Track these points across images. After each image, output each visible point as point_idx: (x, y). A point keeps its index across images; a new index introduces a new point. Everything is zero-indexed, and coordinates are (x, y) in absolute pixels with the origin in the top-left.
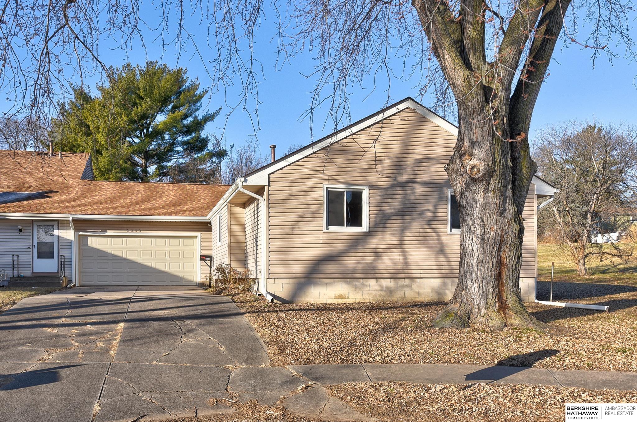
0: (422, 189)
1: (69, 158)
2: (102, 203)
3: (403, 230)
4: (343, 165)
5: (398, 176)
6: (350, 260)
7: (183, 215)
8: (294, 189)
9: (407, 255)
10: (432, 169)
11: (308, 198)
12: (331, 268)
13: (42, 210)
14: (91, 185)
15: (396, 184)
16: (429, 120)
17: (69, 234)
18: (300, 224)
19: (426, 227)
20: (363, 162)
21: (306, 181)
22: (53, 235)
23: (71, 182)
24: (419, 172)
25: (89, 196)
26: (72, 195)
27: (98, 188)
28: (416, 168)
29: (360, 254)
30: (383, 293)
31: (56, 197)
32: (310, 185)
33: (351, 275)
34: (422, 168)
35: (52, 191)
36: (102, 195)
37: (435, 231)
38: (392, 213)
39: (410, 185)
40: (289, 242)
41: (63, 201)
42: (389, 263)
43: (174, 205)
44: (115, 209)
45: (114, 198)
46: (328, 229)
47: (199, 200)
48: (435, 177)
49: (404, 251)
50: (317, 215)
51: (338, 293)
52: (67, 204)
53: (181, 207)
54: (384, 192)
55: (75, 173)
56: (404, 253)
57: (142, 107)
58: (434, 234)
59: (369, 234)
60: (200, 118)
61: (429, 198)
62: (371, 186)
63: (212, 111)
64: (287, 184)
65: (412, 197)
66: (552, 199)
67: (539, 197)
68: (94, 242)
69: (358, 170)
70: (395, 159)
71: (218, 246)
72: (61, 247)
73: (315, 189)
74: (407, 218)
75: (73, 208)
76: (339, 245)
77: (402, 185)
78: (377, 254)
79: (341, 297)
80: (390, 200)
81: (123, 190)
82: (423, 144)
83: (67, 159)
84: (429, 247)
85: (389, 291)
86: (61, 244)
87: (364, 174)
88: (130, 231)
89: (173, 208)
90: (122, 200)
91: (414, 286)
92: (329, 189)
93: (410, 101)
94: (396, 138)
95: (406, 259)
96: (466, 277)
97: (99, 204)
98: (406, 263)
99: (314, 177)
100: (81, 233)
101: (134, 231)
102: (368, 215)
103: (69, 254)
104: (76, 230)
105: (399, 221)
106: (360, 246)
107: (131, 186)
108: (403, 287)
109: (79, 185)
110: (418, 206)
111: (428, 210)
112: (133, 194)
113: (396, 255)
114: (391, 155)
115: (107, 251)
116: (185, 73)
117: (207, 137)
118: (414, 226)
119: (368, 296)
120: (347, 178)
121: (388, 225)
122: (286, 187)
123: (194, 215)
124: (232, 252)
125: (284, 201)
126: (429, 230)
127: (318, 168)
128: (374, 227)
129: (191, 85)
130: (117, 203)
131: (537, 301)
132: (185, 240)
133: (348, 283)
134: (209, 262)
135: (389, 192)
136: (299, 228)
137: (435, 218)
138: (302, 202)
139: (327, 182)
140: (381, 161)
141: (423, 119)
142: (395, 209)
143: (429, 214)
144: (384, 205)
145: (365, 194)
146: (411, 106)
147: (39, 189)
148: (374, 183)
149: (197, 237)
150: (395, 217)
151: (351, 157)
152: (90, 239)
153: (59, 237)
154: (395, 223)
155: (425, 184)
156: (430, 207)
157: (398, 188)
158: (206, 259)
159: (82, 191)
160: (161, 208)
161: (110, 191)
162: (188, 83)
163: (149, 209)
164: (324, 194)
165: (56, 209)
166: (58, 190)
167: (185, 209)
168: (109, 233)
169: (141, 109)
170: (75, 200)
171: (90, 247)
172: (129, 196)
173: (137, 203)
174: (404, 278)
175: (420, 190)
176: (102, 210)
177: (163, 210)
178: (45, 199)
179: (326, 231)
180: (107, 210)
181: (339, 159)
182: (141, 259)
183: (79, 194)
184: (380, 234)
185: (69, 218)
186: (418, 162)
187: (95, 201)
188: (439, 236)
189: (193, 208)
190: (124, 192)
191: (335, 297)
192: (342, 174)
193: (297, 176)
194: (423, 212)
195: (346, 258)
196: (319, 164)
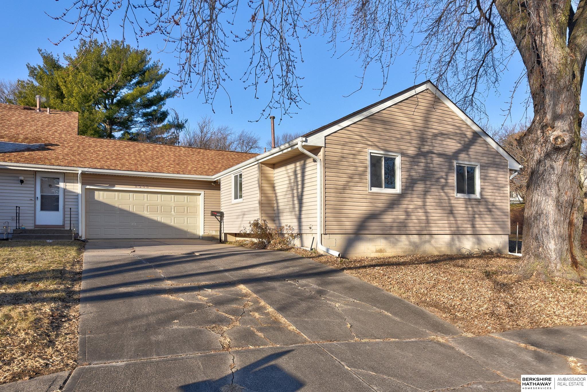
0: (438, 159)
1: (58, 115)
2: (108, 159)
3: (426, 193)
4: (382, 134)
5: (422, 147)
6: (389, 218)
7: (190, 173)
8: (345, 151)
9: (429, 215)
10: (445, 143)
11: (356, 161)
12: (374, 225)
13: (47, 161)
14: (89, 141)
15: (421, 154)
16: (442, 101)
17: (77, 188)
18: (351, 184)
19: (441, 191)
20: (397, 132)
21: (354, 145)
22: (58, 188)
23: (69, 137)
24: (436, 145)
25: (92, 151)
26: (75, 149)
27: (99, 144)
28: (434, 141)
29: (395, 213)
30: (412, 248)
31: (59, 150)
32: (358, 149)
33: (388, 231)
34: (438, 142)
35: (51, 144)
36: (105, 151)
37: (447, 195)
38: (418, 178)
39: (430, 155)
40: (342, 201)
41: (67, 155)
42: (416, 221)
43: (178, 164)
44: (123, 165)
45: (118, 155)
46: (371, 190)
47: (198, 161)
48: (447, 150)
49: (426, 211)
50: (363, 177)
51: (378, 248)
52: (72, 157)
53: (185, 167)
54: (411, 159)
55: (70, 129)
56: (426, 213)
57: (113, 78)
58: (446, 198)
59: (402, 196)
60: (162, 93)
61: (443, 167)
62: (403, 154)
63: (173, 90)
64: (340, 147)
65: (431, 165)
66: (516, 173)
67: (511, 170)
68: (101, 196)
69: (394, 139)
70: (419, 132)
71: (233, 203)
72: (66, 200)
73: (362, 154)
74: (428, 183)
75: (80, 161)
76: (380, 205)
77: (425, 155)
78: (408, 214)
79: (381, 251)
80: (416, 167)
81: (124, 148)
82: (438, 121)
83: (56, 116)
84: (443, 208)
85: (416, 246)
86: (66, 197)
87: (398, 143)
88: (138, 187)
89: (178, 166)
90: (127, 157)
91: (433, 241)
92: (372, 154)
93: (429, 84)
94: (420, 114)
95: (428, 218)
96: (542, 236)
97: (105, 159)
98: (428, 222)
99: (360, 142)
100: (88, 187)
101: (142, 187)
102: (401, 179)
103: (76, 207)
104: (83, 184)
105: (422, 186)
106: (395, 206)
107: (131, 145)
108: (425, 242)
109: (78, 140)
110: (435, 173)
111: (442, 178)
112: (135, 152)
113: (421, 214)
114: (416, 128)
115: (114, 205)
116: (149, 54)
117: (167, 111)
118: (432, 190)
119: (400, 250)
120: (386, 145)
121: (415, 189)
122: (338, 149)
123: (201, 174)
124: (263, 208)
125: (338, 163)
126: (443, 194)
127: (364, 135)
128: (406, 190)
129: (154, 65)
130: (123, 160)
131: (510, 253)
132: (189, 197)
133: (386, 239)
134: (219, 217)
135: (416, 160)
136: (349, 188)
137: (446, 185)
138: (352, 164)
139: (370, 148)
140: (409, 132)
141: (438, 101)
142: (419, 175)
143: (443, 180)
144: (412, 171)
145: (398, 161)
146: (430, 88)
147: (37, 141)
148: (405, 151)
149: (200, 194)
150: (419, 182)
151: (388, 127)
152: (96, 193)
153: (65, 190)
154: (420, 187)
155: (440, 155)
156: (443, 174)
157: (422, 157)
158: (218, 214)
159: (83, 146)
160: (167, 166)
161: (111, 148)
162: (151, 63)
163: (156, 166)
164: (368, 158)
165: (62, 162)
166: (58, 144)
167: (189, 168)
168: (117, 187)
169: (112, 80)
170: (79, 154)
171: (96, 200)
172: (132, 154)
173: (143, 161)
174: (426, 234)
175: (437, 160)
176: (111, 165)
177: (170, 168)
178: (47, 151)
179: (370, 191)
180: (116, 166)
181: (379, 128)
182: (148, 213)
183: (81, 149)
184: (409, 196)
185: (78, 171)
186: (435, 136)
187: (100, 157)
188: (449, 200)
189: (196, 168)
190: (126, 150)
191: (377, 251)
192: (382, 141)
193: (347, 140)
194: (439, 178)
195: (385, 217)
196: (364, 131)
